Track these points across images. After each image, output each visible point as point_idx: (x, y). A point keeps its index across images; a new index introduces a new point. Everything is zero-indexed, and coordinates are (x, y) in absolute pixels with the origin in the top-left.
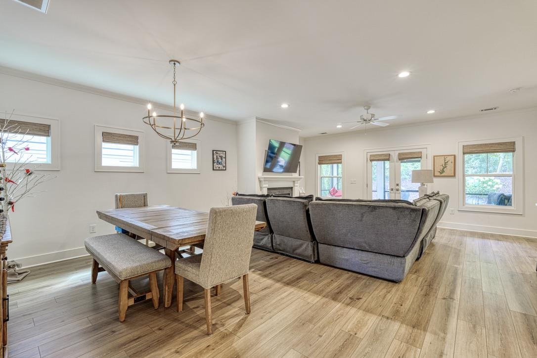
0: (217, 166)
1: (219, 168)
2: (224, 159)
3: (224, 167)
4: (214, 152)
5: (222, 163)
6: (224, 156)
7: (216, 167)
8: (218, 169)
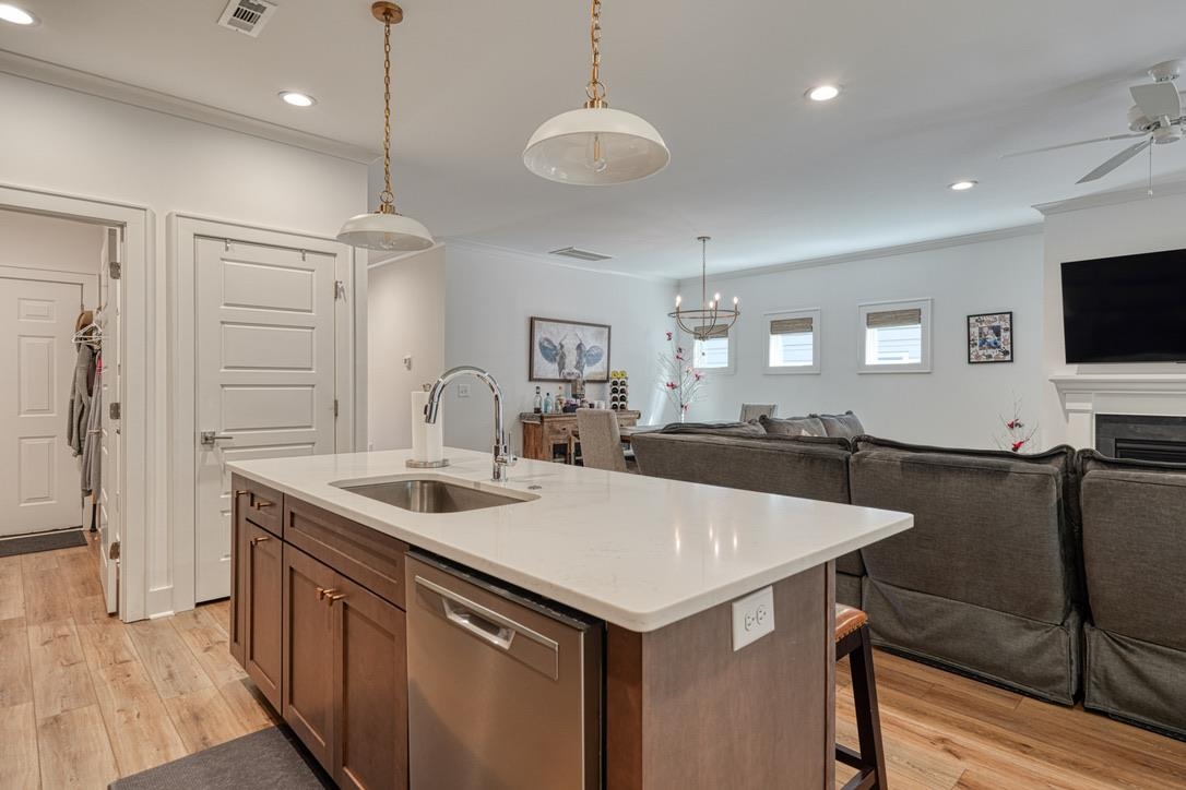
0: (981, 353)
1: (990, 356)
2: (1005, 335)
3: (1006, 353)
4: (972, 320)
5: (1001, 343)
6: (1005, 325)
7: (977, 356)
8: (984, 359)
